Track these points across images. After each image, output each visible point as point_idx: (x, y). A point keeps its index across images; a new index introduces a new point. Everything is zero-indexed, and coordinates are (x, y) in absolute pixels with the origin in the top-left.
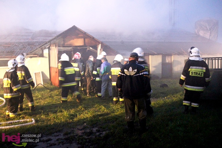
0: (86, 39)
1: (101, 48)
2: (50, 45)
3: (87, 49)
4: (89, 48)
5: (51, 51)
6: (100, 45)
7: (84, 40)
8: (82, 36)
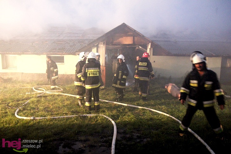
0: (135, 37)
1: (151, 47)
2: (99, 43)
3: (136, 47)
4: (138, 47)
5: (99, 49)
6: (150, 44)
7: (134, 38)
8: (132, 34)
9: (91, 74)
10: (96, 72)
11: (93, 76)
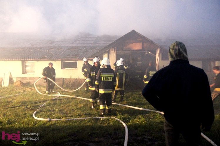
1: (160, 52)
2: (110, 49)
3: (145, 53)
4: (148, 52)
5: (110, 55)
6: (159, 49)
7: (143, 44)
8: (141, 40)
9: (105, 78)
10: (110, 77)
11: (107, 80)
